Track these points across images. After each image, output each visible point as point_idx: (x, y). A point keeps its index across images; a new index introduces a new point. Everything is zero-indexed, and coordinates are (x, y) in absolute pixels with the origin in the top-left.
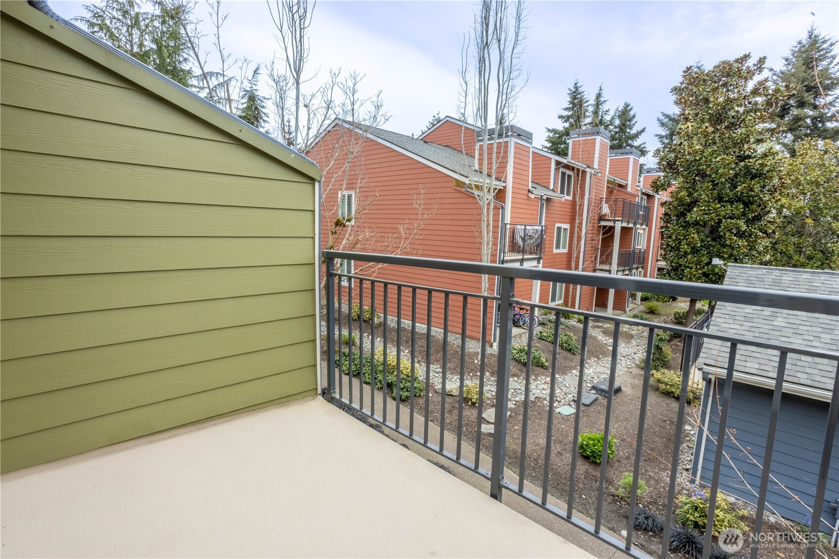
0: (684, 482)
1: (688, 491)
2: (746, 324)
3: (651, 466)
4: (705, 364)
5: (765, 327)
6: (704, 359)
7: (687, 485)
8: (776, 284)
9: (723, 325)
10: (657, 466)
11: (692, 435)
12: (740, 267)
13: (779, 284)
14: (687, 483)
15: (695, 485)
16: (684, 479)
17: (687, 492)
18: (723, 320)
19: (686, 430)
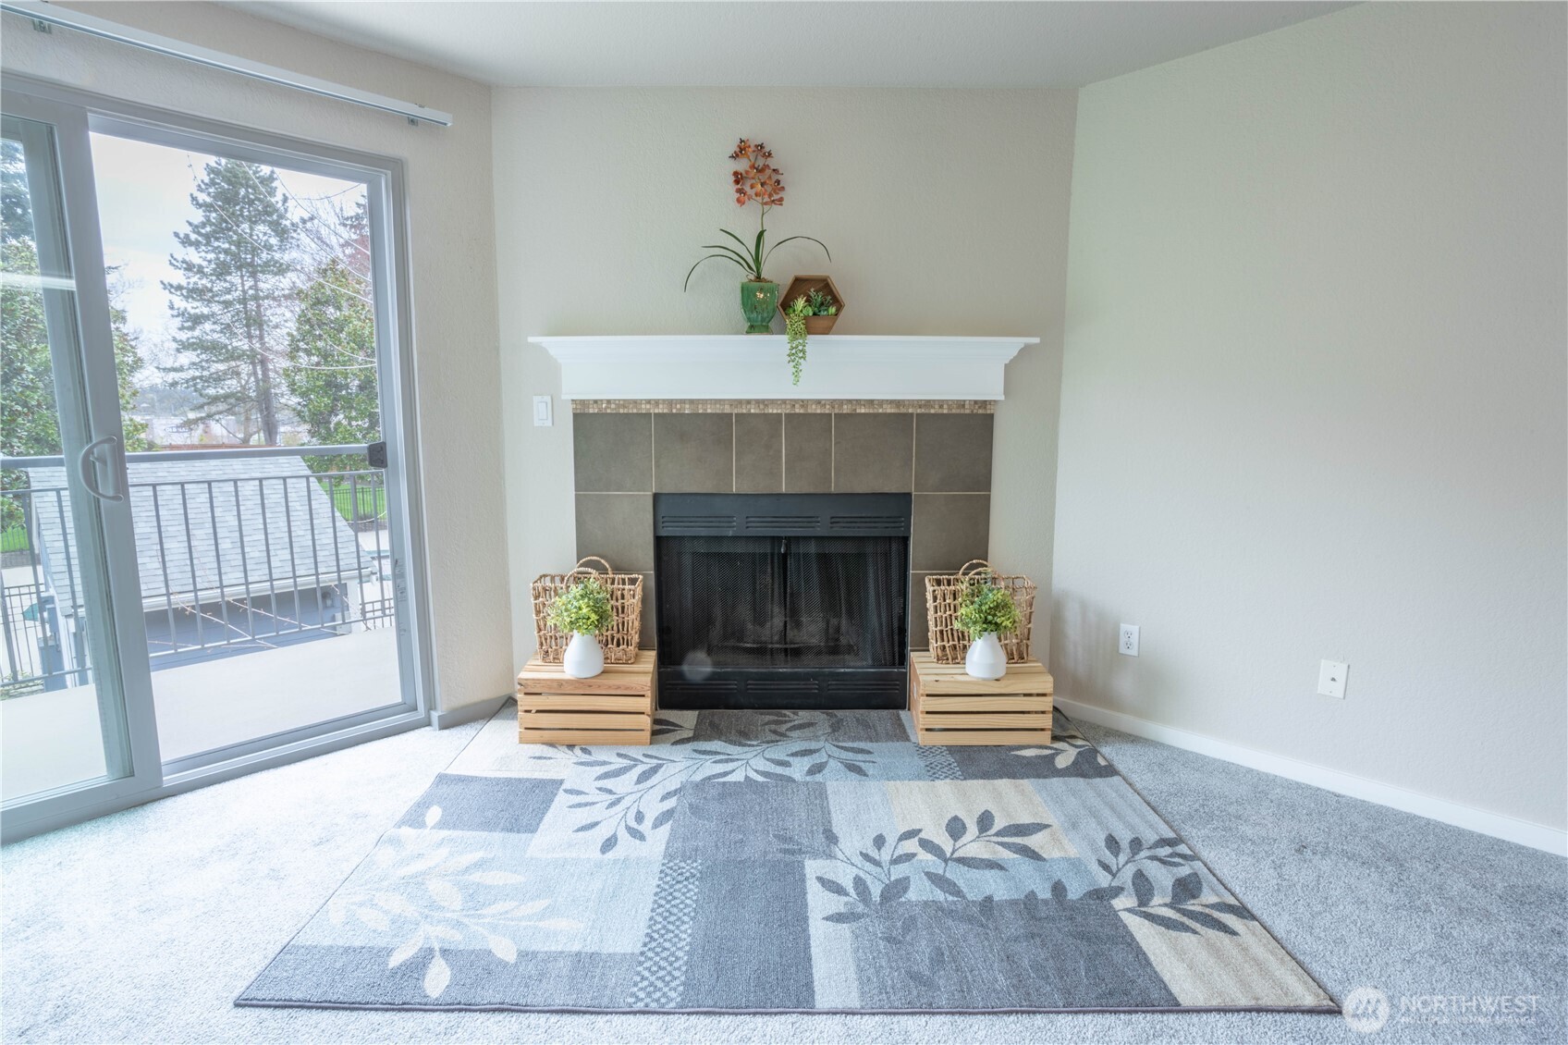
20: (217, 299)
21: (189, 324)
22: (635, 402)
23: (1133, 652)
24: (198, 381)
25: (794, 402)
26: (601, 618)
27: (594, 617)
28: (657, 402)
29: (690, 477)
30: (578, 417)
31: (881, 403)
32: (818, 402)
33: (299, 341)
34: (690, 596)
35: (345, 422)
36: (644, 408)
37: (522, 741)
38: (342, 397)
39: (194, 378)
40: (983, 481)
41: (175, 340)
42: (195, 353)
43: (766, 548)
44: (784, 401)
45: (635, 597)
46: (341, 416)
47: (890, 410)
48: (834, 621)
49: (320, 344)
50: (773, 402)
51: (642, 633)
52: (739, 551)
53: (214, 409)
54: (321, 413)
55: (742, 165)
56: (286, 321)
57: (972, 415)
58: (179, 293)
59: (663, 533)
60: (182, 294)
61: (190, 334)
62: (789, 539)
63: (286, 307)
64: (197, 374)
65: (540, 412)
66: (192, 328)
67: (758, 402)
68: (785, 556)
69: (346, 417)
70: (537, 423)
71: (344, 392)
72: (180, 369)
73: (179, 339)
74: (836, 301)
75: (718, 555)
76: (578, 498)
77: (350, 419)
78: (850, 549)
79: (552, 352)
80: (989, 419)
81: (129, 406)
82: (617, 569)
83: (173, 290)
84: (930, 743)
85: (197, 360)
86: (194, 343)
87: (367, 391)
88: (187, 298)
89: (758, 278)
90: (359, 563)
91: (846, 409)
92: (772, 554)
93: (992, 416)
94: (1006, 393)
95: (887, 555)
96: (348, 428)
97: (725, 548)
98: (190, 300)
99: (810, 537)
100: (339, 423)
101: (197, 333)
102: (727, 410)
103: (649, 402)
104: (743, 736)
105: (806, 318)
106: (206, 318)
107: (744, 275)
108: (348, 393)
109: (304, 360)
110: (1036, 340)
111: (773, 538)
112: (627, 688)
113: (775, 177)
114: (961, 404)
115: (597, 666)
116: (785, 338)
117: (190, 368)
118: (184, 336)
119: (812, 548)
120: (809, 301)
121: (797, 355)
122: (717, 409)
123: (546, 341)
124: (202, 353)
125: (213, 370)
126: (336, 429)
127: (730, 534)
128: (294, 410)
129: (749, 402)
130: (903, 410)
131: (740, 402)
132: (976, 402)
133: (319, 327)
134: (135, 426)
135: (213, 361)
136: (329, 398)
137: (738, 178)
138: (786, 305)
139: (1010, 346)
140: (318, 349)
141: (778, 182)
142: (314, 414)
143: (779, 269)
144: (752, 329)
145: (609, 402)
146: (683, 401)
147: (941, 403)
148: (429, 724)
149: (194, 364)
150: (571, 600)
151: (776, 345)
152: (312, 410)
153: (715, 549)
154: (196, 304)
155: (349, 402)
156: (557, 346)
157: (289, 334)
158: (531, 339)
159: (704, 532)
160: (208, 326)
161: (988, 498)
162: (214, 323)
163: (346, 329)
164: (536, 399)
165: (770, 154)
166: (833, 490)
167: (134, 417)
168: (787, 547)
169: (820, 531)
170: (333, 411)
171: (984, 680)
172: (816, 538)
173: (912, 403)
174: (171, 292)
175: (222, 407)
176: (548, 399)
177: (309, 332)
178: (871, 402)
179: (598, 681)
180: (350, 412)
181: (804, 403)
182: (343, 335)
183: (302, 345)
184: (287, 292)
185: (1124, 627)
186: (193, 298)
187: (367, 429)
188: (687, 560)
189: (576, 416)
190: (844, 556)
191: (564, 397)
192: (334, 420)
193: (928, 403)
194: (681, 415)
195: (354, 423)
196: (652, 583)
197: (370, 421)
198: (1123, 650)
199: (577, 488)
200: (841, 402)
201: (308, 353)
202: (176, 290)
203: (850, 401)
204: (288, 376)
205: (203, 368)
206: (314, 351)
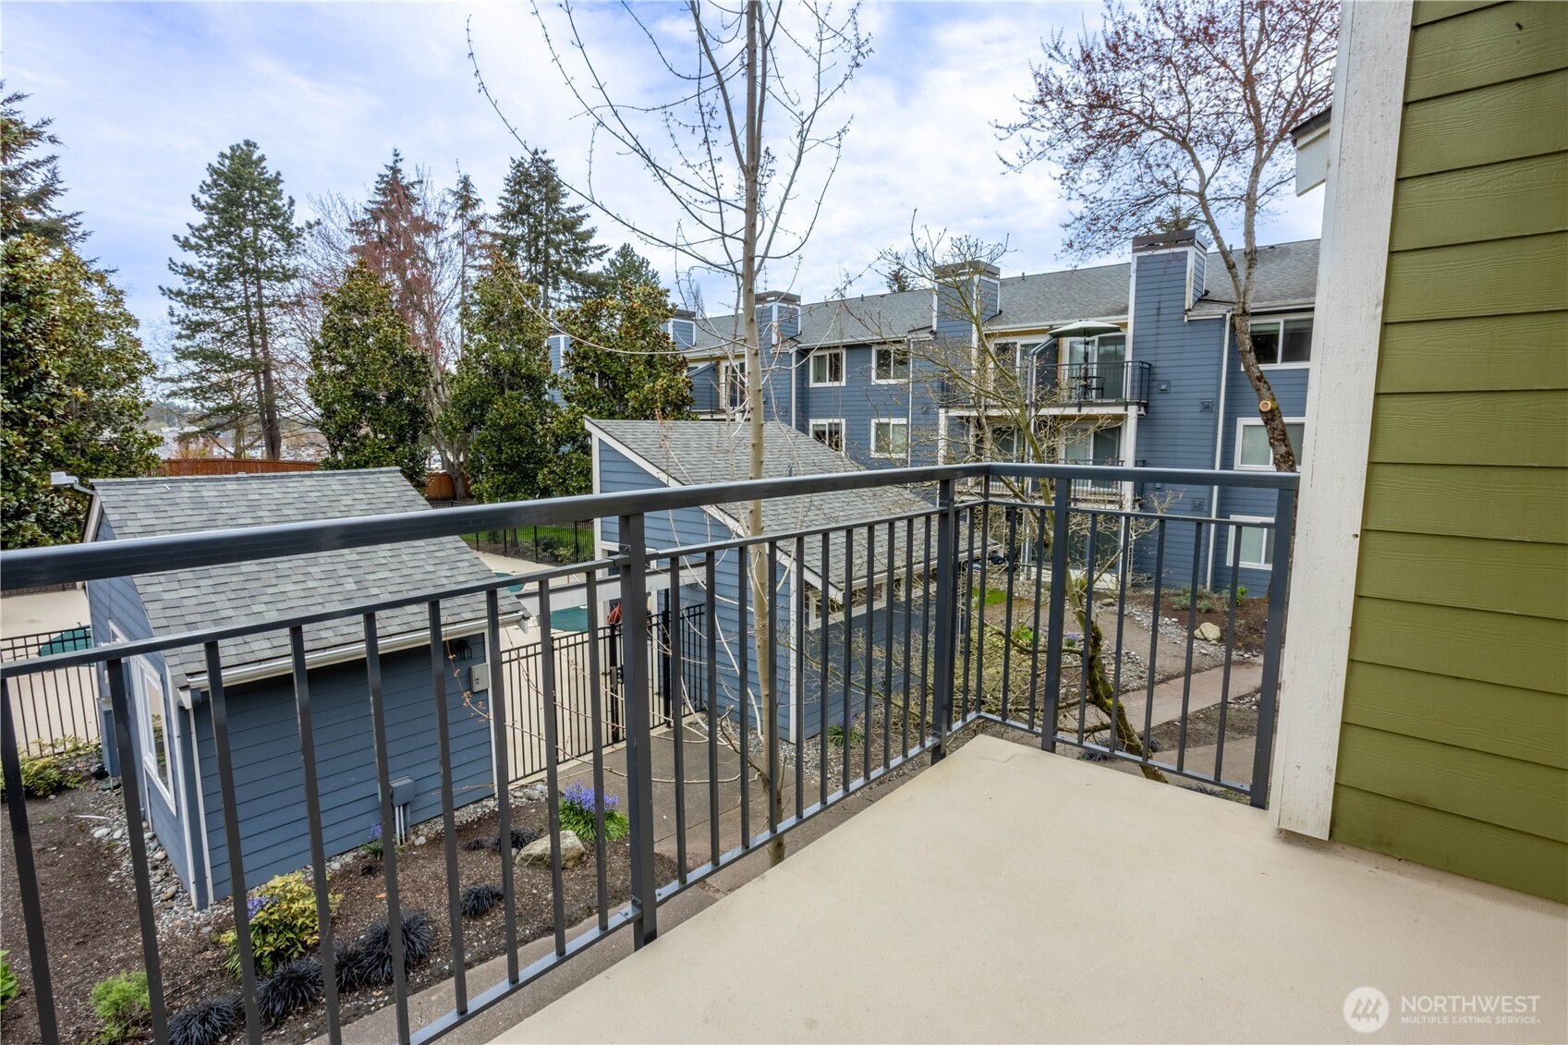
0: (189, 918)
1: (209, 924)
2: (201, 582)
3: (103, 944)
4: (188, 675)
5: (234, 579)
6: (180, 667)
7: (198, 919)
8: (200, 506)
9: (166, 596)
10: (115, 934)
11: (120, 839)
12: (117, 484)
13: (204, 505)
14: (196, 915)
15: (210, 908)
16: (184, 914)
17: (209, 928)
18: (159, 588)
19: (99, 839)
20: (218, 305)
21: (189, 331)
24: (198, 392)
33: (322, 348)
38: (370, 408)
39: (193, 389)
42: (195, 362)
46: (368, 429)
49: (346, 351)
58: (179, 299)
60: (183, 301)
61: (189, 343)
64: (197, 384)
66: (191, 336)
72: (179, 380)
73: (178, 347)
83: (172, 296)
85: (196, 370)
86: (195, 352)
87: (396, 402)
88: (187, 304)
98: (191, 306)
100: (364, 436)
101: (197, 341)
106: (207, 325)
117: (188, 378)
118: (182, 344)
124: (202, 362)
125: (213, 381)
133: (345, 333)
135: (214, 371)
152: (337, 422)
154: (197, 310)
155: (376, 414)
160: (207, 335)
162: (215, 331)
174: (170, 298)
177: (334, 339)
182: (371, 343)
183: (325, 353)
186: (194, 305)
192: (359, 432)
202: (176, 296)
205: (203, 378)
206: (340, 359)
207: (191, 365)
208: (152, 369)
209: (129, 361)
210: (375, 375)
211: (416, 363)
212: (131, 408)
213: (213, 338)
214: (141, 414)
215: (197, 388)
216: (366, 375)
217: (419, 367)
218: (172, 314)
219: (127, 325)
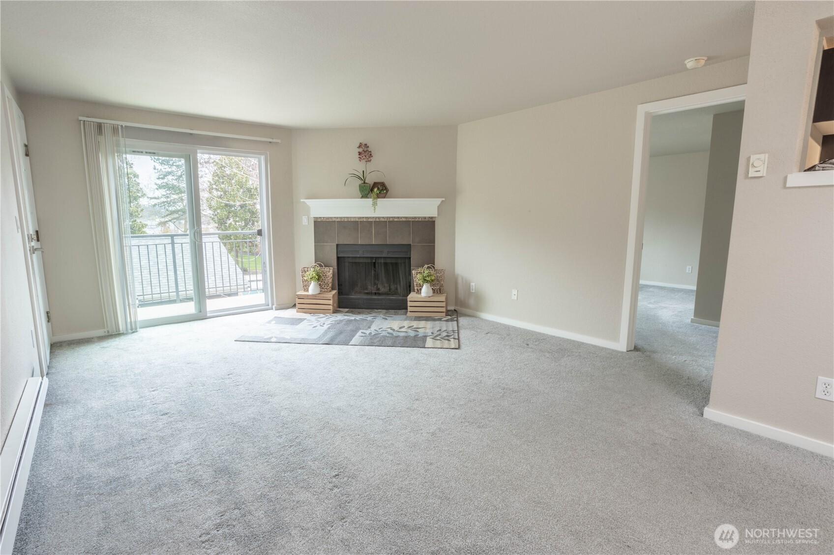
20: (175, 164)
21: (162, 176)
22: (331, 218)
23: (474, 291)
24: (166, 203)
25: (376, 218)
26: (319, 278)
27: (317, 277)
28: (337, 218)
29: (347, 240)
30: (315, 222)
31: (401, 218)
32: (383, 217)
33: (213, 184)
34: (347, 274)
35: (233, 223)
36: (334, 220)
37: (297, 312)
38: (233, 211)
39: (164, 202)
40: (433, 241)
41: (156, 184)
42: (164, 190)
43: (369, 261)
44: (373, 217)
45: (330, 273)
46: (232, 220)
47: (404, 220)
48: (396, 286)
49: (223, 186)
50: (370, 218)
51: (333, 285)
52: (362, 261)
53: (172, 216)
54: (223, 219)
55: (361, 150)
56: (206, 174)
57: (428, 221)
58: (158, 162)
59: (339, 256)
60: (160, 162)
61: (162, 181)
62: (376, 258)
63: (206, 167)
64: (165, 200)
65: (305, 221)
66: (163, 178)
67: (366, 218)
68: (375, 263)
69: (234, 221)
70: (304, 224)
71: (233, 208)
72: (158, 198)
73: (157, 183)
74: (386, 189)
75: (356, 263)
76: (315, 245)
77: (236, 221)
78: (393, 261)
79: (308, 204)
80: (434, 222)
81: (140, 216)
82: (325, 266)
83: (155, 160)
84: (411, 315)
85: (165, 194)
86: (164, 185)
87: (244, 208)
88: (161, 164)
89: (364, 183)
90: (244, 282)
91: (391, 219)
92: (371, 263)
93: (434, 221)
94: (438, 215)
95: (405, 263)
96: (235, 226)
97: (357, 261)
98: (163, 165)
99: (381, 257)
100: (231, 224)
101: (165, 180)
102: (357, 220)
103: (335, 218)
104: (359, 313)
105: (377, 194)
106: (169, 173)
107: (360, 182)
108: (235, 209)
109: (215, 193)
110: (444, 199)
111: (371, 257)
112: (326, 297)
113: (370, 153)
114: (425, 218)
115: (317, 291)
116: (371, 199)
117: (162, 197)
118: (159, 182)
119: (382, 261)
120: (378, 189)
121: (375, 204)
122: (354, 220)
123: (306, 201)
124: (167, 190)
125: (172, 199)
126: (229, 227)
127: (358, 256)
128: (211, 217)
129: (363, 218)
130: (408, 220)
131: (361, 218)
132: (429, 217)
133: (222, 178)
134: (142, 225)
135: (173, 194)
136: (226, 212)
137: (360, 153)
138: (372, 190)
139: (438, 201)
140: (222, 189)
141: (371, 155)
142: (220, 219)
143: (370, 180)
144: (362, 197)
145: (324, 218)
146: (345, 217)
147: (419, 218)
148: (272, 309)
149: (164, 195)
150: (311, 273)
151: (369, 201)
152: (219, 217)
153: (354, 261)
154: (166, 167)
155: (235, 214)
156: (309, 202)
157: (209, 182)
158: (302, 200)
159: (351, 256)
160: (170, 177)
161: (434, 246)
162: (173, 176)
163: (234, 179)
164: (303, 217)
165: (368, 147)
166: (388, 243)
167: (142, 221)
168: (375, 260)
169: (384, 255)
170: (228, 218)
171: (425, 297)
172: (383, 257)
173: (410, 218)
174: (154, 161)
175: (176, 216)
176: (307, 217)
177: (218, 181)
178: (398, 218)
179: (319, 295)
180: (236, 218)
181: (379, 218)
182: (233, 181)
183: (214, 186)
184: (206, 160)
185: (472, 284)
186: (164, 164)
187: (244, 226)
188: (347, 264)
189: (314, 222)
190: (391, 263)
191: (311, 216)
192: (229, 222)
193: (415, 218)
194: (344, 222)
195: (237, 224)
196: (336, 270)
197: (245, 222)
198: (471, 291)
199: (315, 242)
200: (390, 218)
201: (217, 190)
202: (157, 160)
203: (392, 217)
204: (208, 201)
205: (168, 197)
206: (220, 190)
207: (163, 192)
208: (144, 195)
209: (135, 192)
210: (234, 196)
211: (253, 190)
212: (135, 212)
213: (173, 179)
214: (139, 214)
215: (165, 202)
216: (230, 197)
217: (254, 192)
218: (155, 169)
219: (134, 177)
